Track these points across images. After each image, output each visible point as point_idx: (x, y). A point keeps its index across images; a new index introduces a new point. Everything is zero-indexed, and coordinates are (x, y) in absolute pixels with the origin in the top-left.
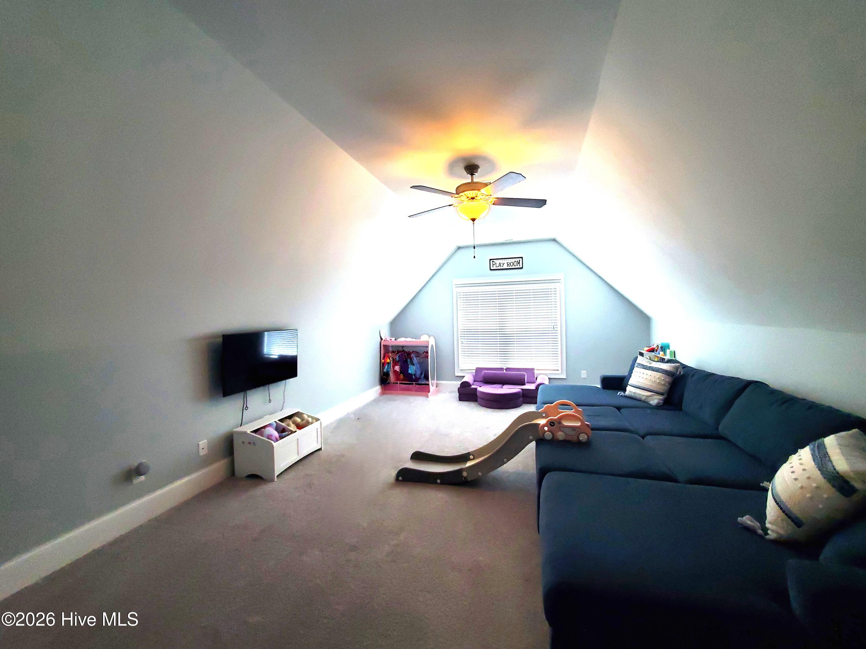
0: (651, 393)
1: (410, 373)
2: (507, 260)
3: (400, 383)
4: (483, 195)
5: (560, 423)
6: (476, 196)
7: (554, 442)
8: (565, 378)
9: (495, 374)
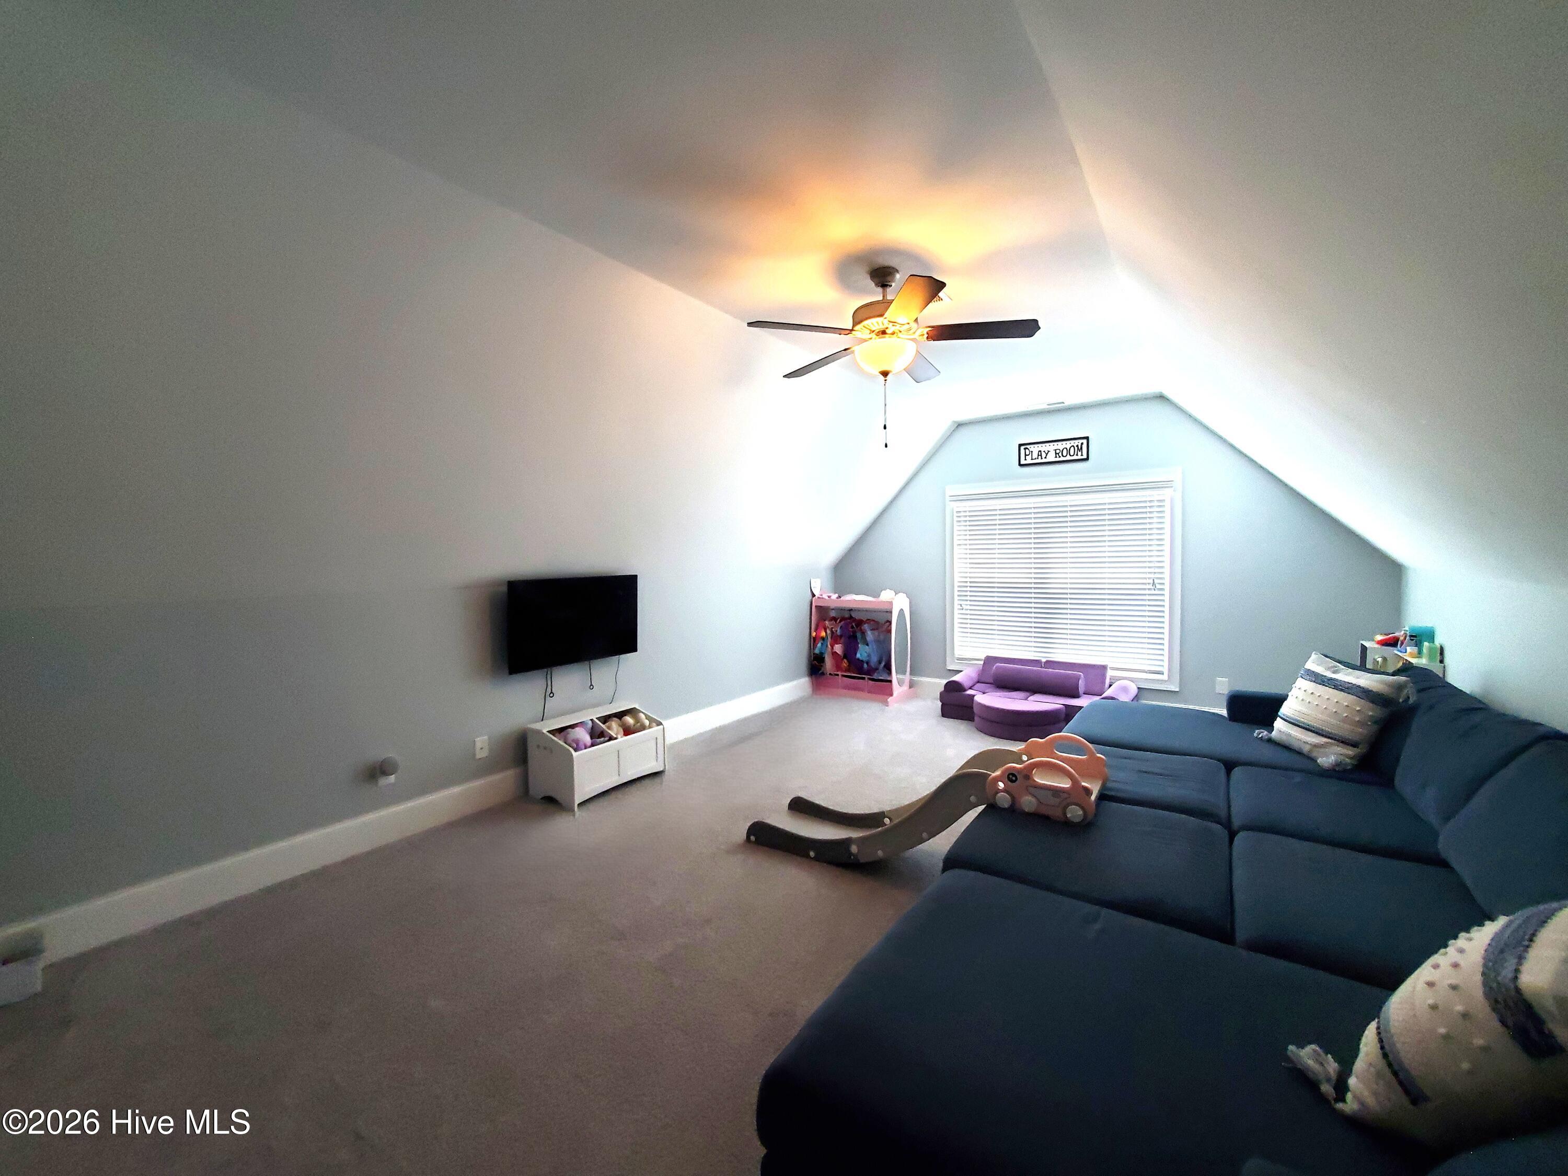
0: (1324, 740)
1: (858, 659)
3: (842, 676)
5: (1028, 777)
7: (1013, 814)
8: (1177, 690)
9: (1019, 671)
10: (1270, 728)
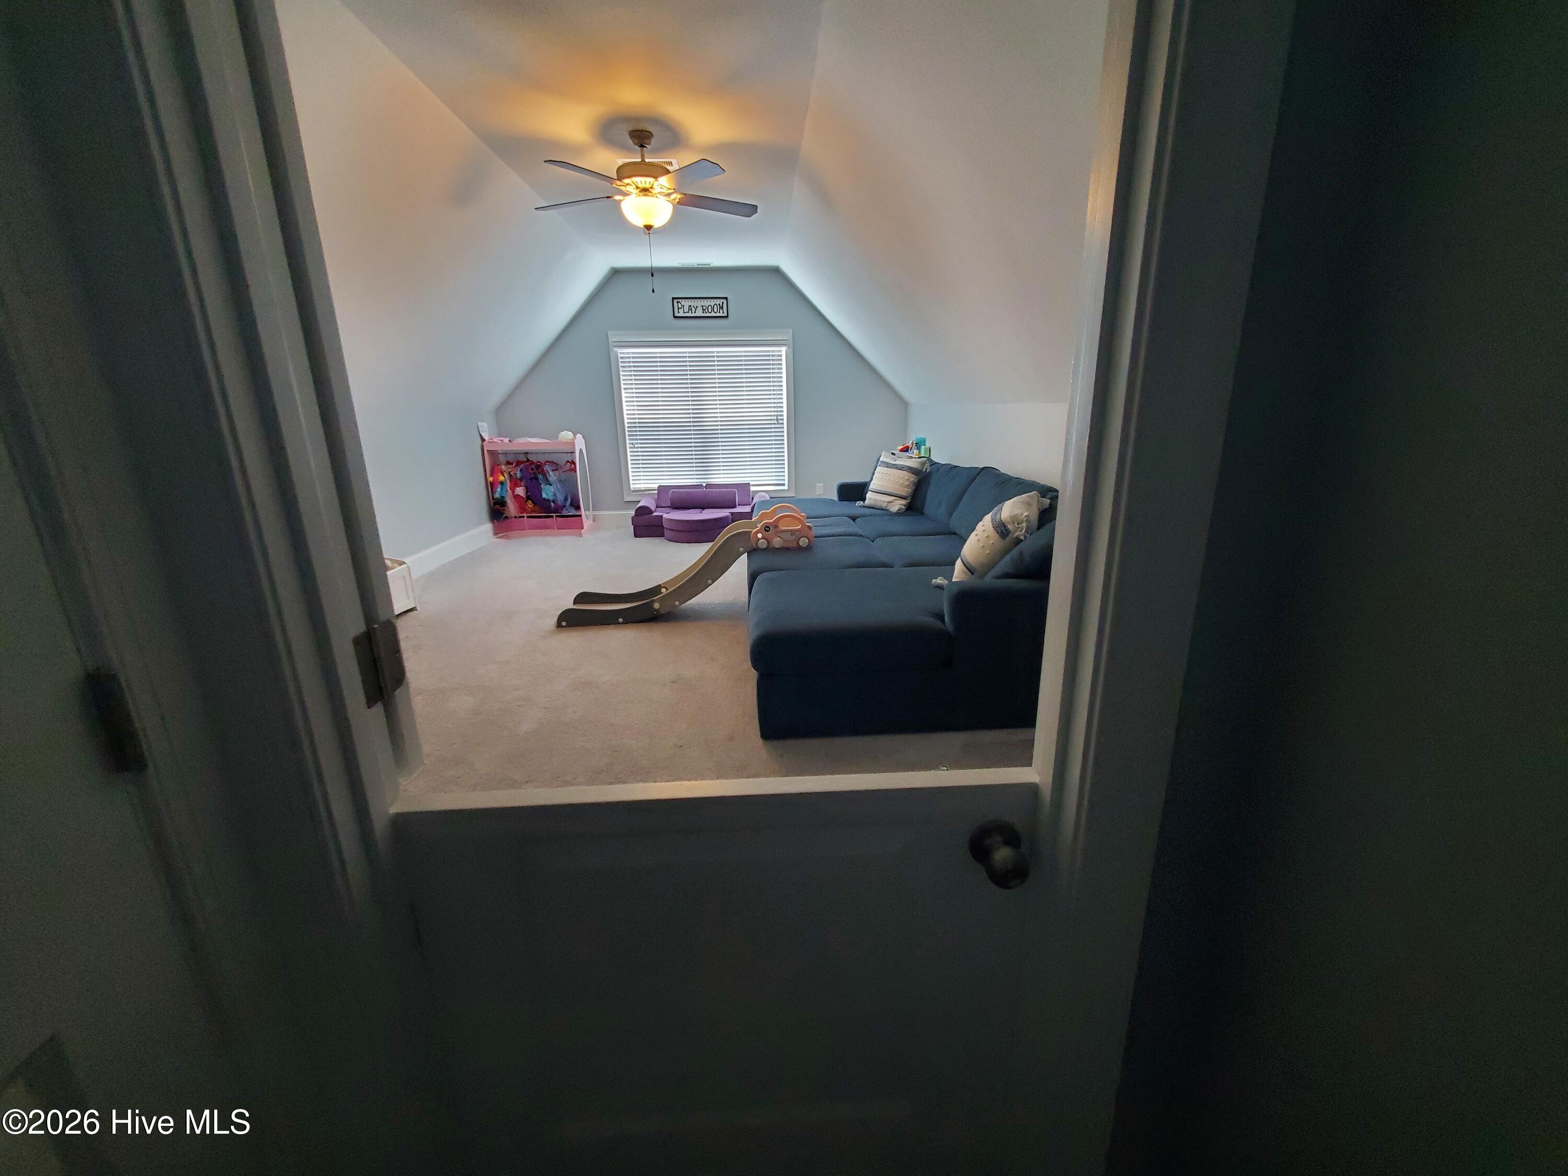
0: (893, 498)
1: (545, 499)
2: (702, 300)
3: (528, 517)
4: (663, 187)
5: (776, 527)
6: (652, 188)
7: (769, 550)
8: (794, 495)
9: (691, 493)
10: (864, 499)
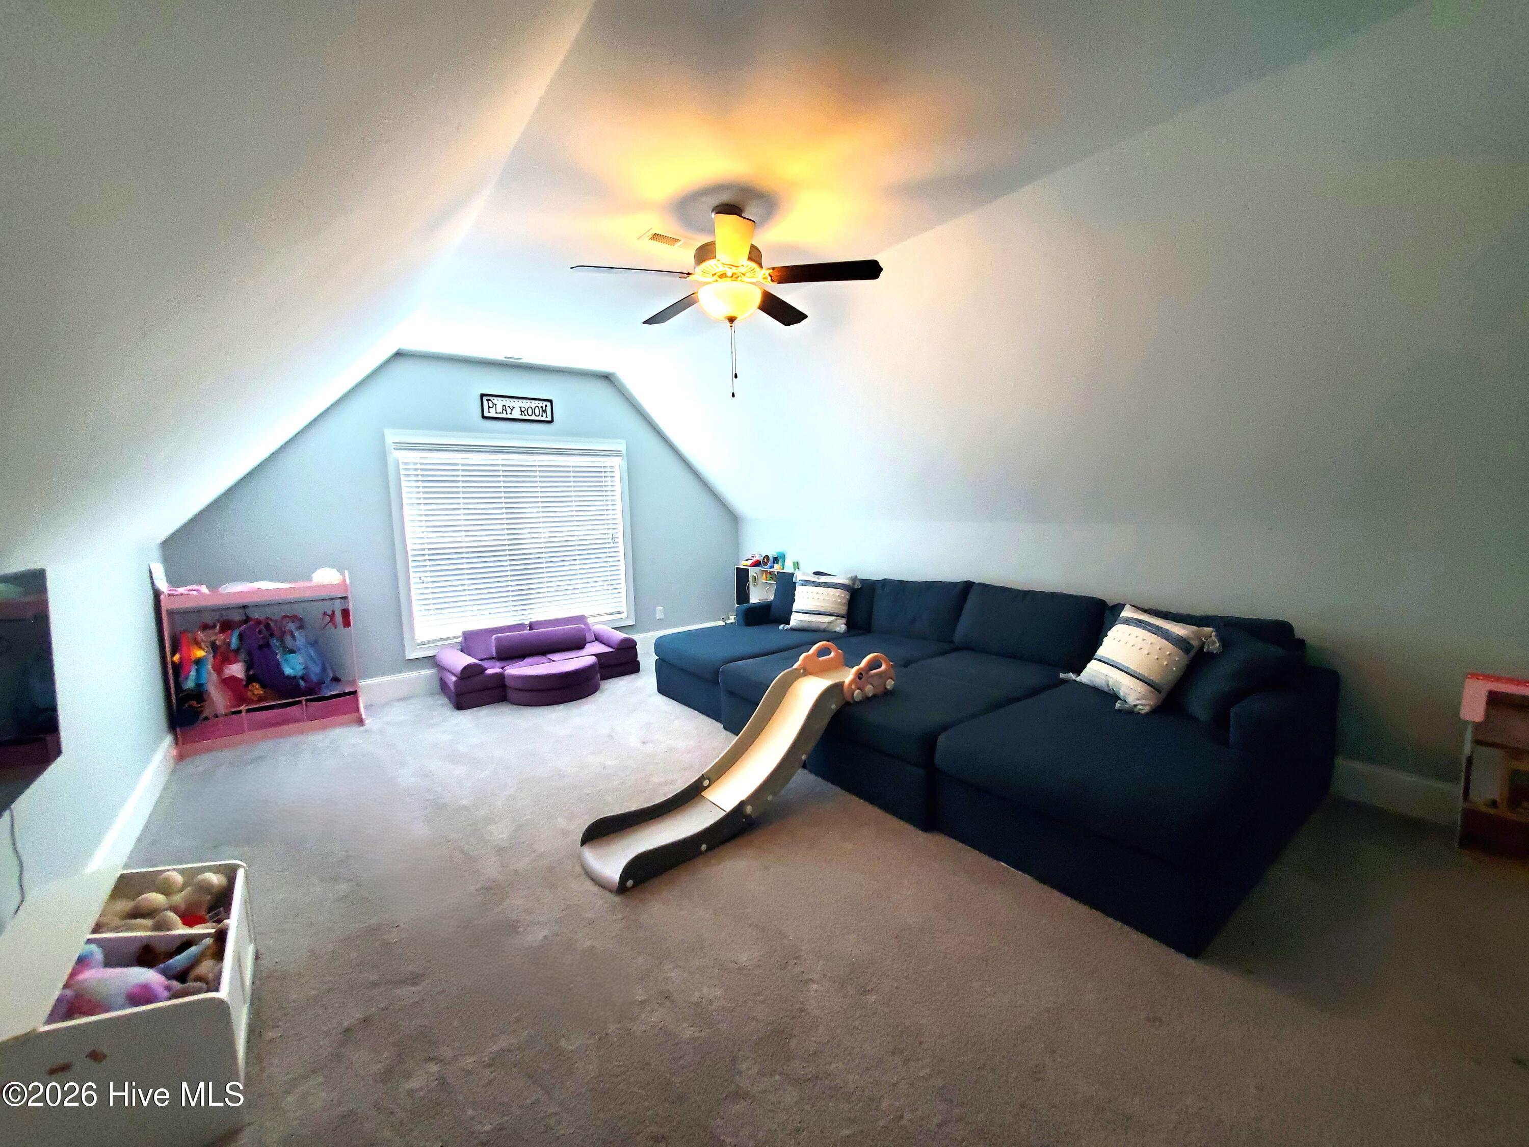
0: (832, 618)
1: (285, 677)
2: (521, 401)
3: (248, 711)
5: (867, 671)
8: (634, 624)
10: (787, 622)
